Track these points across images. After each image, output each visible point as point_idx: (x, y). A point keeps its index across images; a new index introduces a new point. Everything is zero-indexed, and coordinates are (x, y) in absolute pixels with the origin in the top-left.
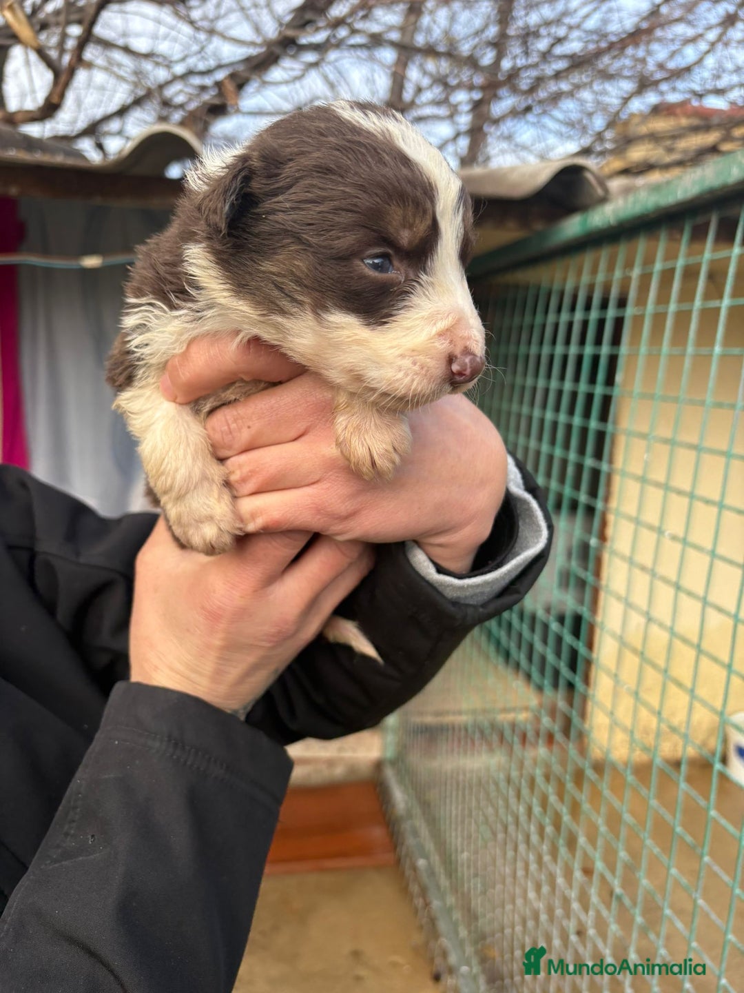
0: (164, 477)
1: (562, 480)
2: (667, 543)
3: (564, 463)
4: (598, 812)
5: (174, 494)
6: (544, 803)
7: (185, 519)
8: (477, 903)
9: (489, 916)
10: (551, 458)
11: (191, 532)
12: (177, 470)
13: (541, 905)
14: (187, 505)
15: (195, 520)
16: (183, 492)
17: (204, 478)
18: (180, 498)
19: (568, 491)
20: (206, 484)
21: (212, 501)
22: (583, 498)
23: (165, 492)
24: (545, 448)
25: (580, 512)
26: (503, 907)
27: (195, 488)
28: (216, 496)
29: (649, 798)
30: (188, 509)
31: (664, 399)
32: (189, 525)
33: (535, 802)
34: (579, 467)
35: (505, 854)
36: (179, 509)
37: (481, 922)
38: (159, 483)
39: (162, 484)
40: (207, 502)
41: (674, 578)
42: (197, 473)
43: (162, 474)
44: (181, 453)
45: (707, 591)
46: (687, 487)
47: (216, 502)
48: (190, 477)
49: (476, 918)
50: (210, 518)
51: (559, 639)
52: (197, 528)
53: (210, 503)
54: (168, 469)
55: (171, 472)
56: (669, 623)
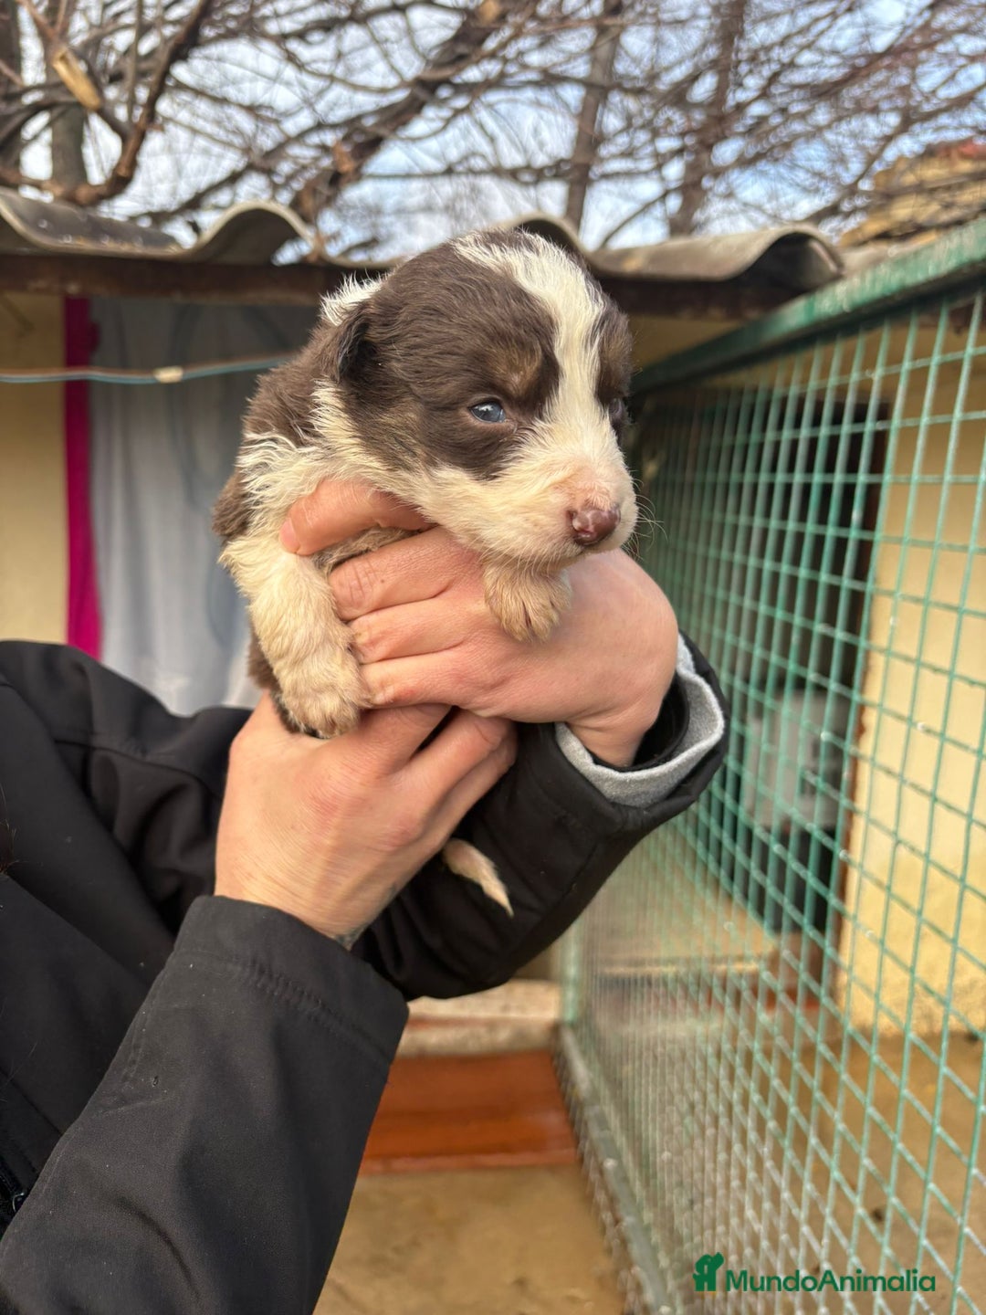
0: (280, 639)
1: (785, 652)
2: (920, 738)
3: (788, 627)
4: (834, 1104)
5: (291, 657)
6: (764, 1087)
7: (302, 688)
8: (681, 1221)
9: (697, 1239)
10: (770, 622)
11: (307, 705)
12: (296, 630)
13: (762, 1228)
14: (305, 671)
15: (314, 690)
16: (301, 655)
17: (327, 639)
18: (297, 662)
19: (792, 667)
20: (328, 646)
21: (335, 667)
22: (812, 676)
23: (280, 657)
24: (763, 608)
25: (808, 693)
26: (714, 1228)
27: (315, 651)
28: (340, 662)
29: (900, 1086)
30: (306, 676)
31: (915, 543)
32: (306, 695)
33: (753, 1086)
34: (807, 635)
35: (715, 1154)
36: (295, 677)
37: (687, 1246)
38: (274, 646)
39: (277, 647)
40: (328, 668)
41: (929, 787)
42: (318, 632)
43: (278, 635)
44: (302, 610)
45: (972, 805)
46: (945, 663)
47: (338, 668)
48: (310, 637)
49: (680, 1242)
50: (332, 687)
51: (782, 865)
52: (316, 699)
53: (333, 670)
54: (285, 629)
55: (290, 632)
56: (923, 849)
